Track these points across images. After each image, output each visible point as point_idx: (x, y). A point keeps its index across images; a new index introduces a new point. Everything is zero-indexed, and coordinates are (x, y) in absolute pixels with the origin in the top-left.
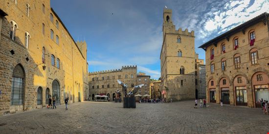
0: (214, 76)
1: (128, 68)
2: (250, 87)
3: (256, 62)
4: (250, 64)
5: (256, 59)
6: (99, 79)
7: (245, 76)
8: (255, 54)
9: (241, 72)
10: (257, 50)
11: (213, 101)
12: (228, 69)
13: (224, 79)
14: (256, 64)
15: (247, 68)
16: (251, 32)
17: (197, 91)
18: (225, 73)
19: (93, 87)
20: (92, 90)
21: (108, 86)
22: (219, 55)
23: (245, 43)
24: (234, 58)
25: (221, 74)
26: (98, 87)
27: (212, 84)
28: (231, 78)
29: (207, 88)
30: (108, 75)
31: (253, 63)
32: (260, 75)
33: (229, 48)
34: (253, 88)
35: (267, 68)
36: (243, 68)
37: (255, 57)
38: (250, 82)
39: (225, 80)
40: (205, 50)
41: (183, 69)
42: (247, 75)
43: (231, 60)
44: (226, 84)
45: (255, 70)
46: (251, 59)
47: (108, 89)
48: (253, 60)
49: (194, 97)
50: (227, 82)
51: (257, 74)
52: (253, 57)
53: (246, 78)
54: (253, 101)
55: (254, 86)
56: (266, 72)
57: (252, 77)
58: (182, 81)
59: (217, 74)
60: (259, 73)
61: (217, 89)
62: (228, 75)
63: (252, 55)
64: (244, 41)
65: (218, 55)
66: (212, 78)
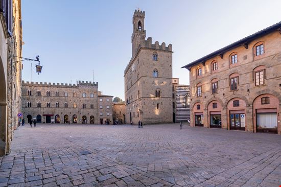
0: (201, 99)
1: (86, 84)
2: (251, 111)
3: (262, 83)
4: (252, 85)
5: (262, 80)
6: (42, 94)
7: (244, 98)
8: (261, 73)
9: (238, 95)
10: (265, 68)
11: (199, 124)
12: (220, 92)
13: (214, 102)
14: (262, 85)
15: (248, 90)
16: (257, 45)
17: (174, 114)
18: (216, 95)
19: (30, 105)
20: (27, 109)
21: (58, 105)
22: (208, 76)
23: (246, 60)
24: (230, 79)
25: (210, 97)
26: (39, 105)
27: (199, 107)
28: (224, 101)
29: (191, 113)
30: (57, 90)
31: (258, 84)
32: (266, 97)
33: (223, 66)
34: (255, 112)
35: (278, 90)
36: (242, 90)
37: (262, 76)
38: (251, 106)
39: (216, 103)
40: (190, 70)
41: (159, 91)
42: (248, 98)
43: (225, 81)
44: (217, 108)
45: (259, 92)
46: (254, 80)
47: (57, 109)
48: (257, 81)
49: (172, 120)
50: (219, 106)
51: (262, 96)
52: (257, 77)
53: (246, 101)
54: (253, 126)
55: (256, 110)
56: (276, 94)
57: (255, 100)
58: (158, 104)
59: (205, 97)
60: (266, 96)
61: (205, 113)
62: (221, 98)
63: (257, 74)
64: (245, 58)
65: (206, 75)
66: (198, 102)
